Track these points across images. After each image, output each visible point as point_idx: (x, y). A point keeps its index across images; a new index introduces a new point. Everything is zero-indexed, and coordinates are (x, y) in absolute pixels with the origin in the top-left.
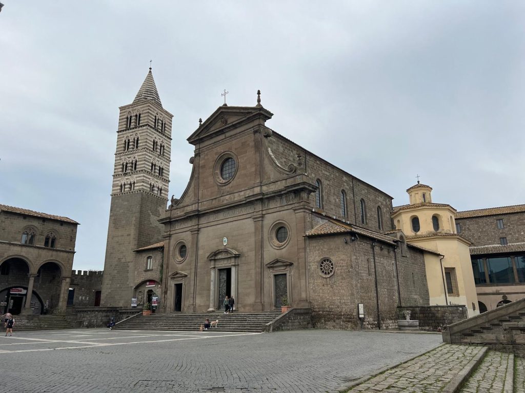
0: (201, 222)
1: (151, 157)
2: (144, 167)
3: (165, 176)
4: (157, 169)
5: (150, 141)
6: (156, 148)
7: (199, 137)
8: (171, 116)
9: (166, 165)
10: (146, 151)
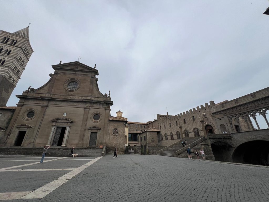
0: (49, 103)
1: (16, 63)
2: (11, 66)
3: (19, 75)
4: (17, 70)
5: (19, 56)
6: (20, 61)
7: (61, 67)
8: (33, 52)
9: (21, 70)
10: (15, 59)
